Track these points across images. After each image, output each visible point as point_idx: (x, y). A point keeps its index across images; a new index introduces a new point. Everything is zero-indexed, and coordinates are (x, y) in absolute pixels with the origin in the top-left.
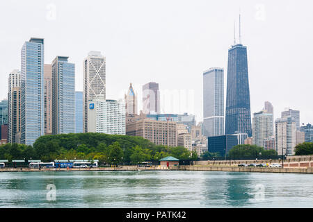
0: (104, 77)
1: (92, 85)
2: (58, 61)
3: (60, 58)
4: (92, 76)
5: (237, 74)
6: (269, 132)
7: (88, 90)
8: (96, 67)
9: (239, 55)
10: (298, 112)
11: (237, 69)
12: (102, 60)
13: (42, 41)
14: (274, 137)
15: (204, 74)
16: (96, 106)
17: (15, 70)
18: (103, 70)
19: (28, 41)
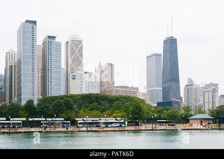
0: (81, 55)
1: (72, 61)
2: (48, 40)
3: (49, 37)
4: (72, 54)
5: (170, 58)
6: (198, 99)
7: (69, 65)
8: (76, 47)
9: (171, 44)
10: (217, 85)
11: (170, 54)
12: (80, 42)
13: (35, 22)
14: (202, 102)
15: (147, 58)
16: (77, 77)
17: (11, 49)
18: (81, 49)
19: (24, 22)
